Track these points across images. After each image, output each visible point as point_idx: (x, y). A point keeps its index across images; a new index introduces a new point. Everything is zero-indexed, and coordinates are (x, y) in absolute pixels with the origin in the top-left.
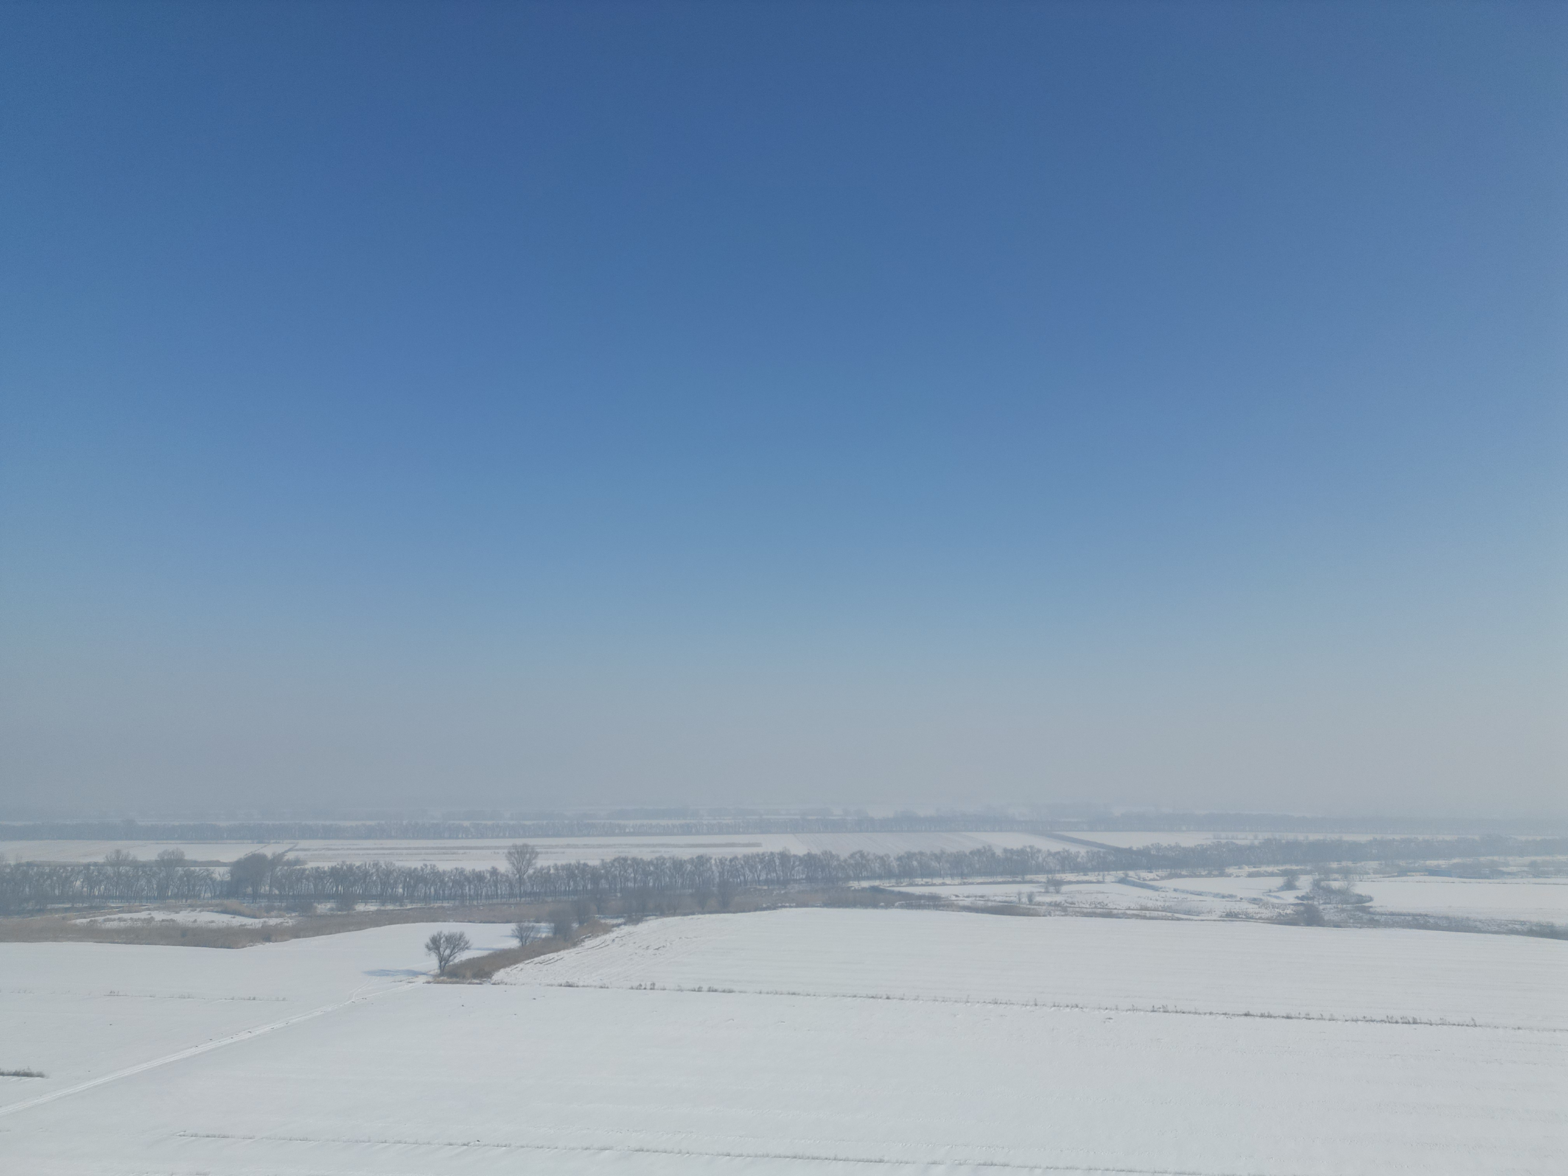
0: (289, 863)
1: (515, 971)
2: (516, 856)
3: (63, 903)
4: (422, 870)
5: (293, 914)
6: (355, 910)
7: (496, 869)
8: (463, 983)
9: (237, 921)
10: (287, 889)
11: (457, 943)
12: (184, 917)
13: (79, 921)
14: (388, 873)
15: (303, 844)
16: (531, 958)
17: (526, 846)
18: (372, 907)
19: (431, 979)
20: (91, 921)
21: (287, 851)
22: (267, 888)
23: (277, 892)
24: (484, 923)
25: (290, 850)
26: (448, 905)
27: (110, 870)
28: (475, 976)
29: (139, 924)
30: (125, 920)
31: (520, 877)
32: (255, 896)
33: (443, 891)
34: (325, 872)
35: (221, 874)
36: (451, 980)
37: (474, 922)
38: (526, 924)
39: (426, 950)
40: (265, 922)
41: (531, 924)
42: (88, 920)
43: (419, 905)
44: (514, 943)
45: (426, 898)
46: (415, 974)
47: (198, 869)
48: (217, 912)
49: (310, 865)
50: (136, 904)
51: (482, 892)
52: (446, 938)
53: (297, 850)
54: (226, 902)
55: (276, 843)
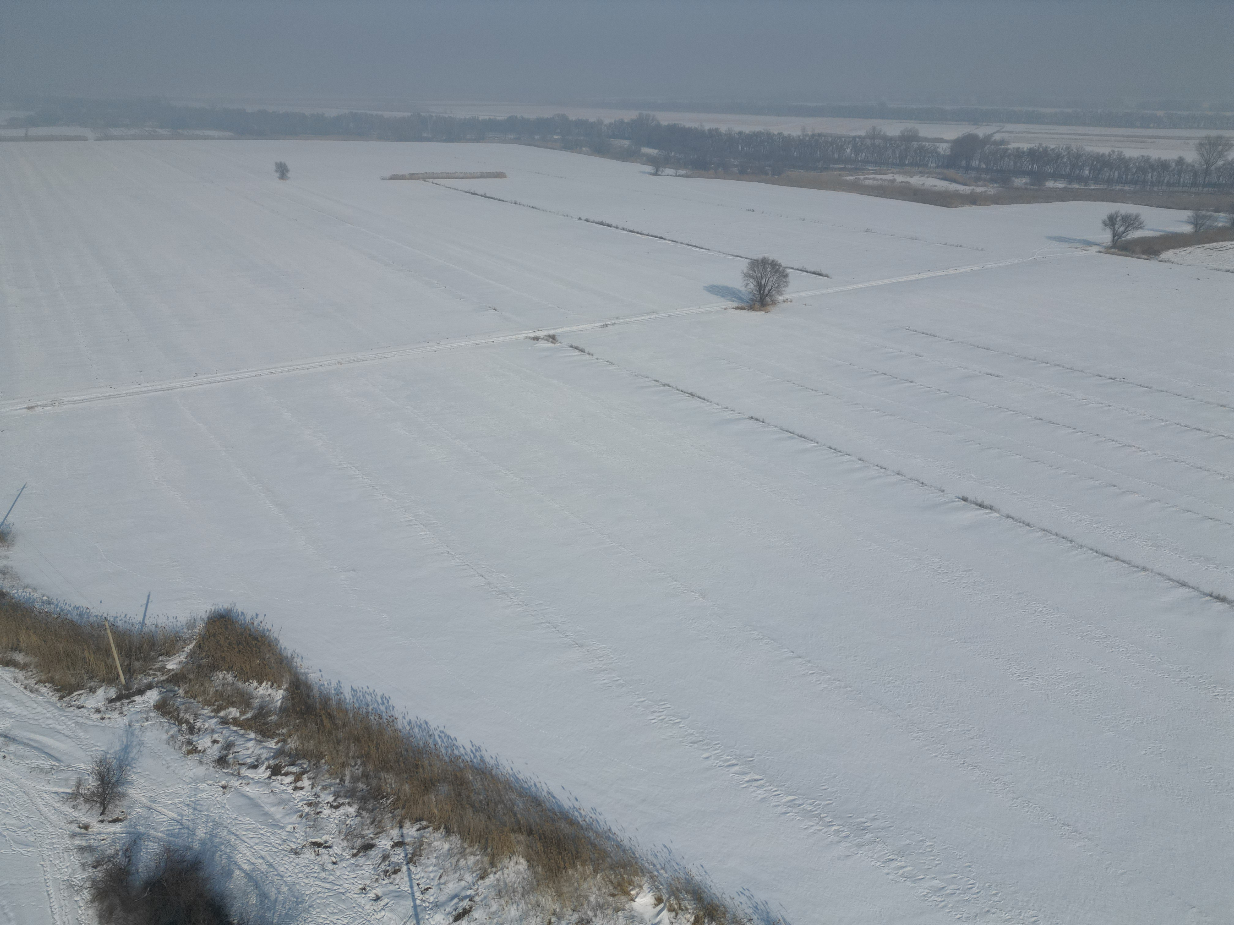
0: (996, 143)
1: (1183, 253)
2: (1207, 147)
3: (839, 164)
4: (1110, 155)
5: (995, 185)
6: (1045, 186)
7: (1183, 159)
8: (1132, 257)
9: (953, 187)
10: (992, 165)
11: (1132, 222)
12: (916, 181)
13: (849, 178)
14: (1078, 156)
15: (1009, 127)
16: (1202, 244)
17: (1219, 138)
18: (1060, 185)
19: (1102, 250)
20: (856, 178)
21: (994, 133)
22: (977, 163)
23: (984, 166)
24: (1161, 207)
25: (998, 132)
26: (1129, 188)
27: (868, 142)
28: (1144, 252)
29: (886, 183)
30: (877, 180)
31: (1207, 168)
32: (968, 168)
33: (1127, 175)
34: (1023, 153)
35: (944, 149)
36: (1120, 253)
37: (1151, 206)
38: (1204, 213)
39: (1102, 225)
40: (973, 189)
41: (1209, 213)
42: (854, 177)
43: (1102, 187)
44: (1188, 229)
45: (1109, 181)
46: (1090, 244)
47: (927, 144)
48: (938, 179)
49: (1013, 146)
50: (885, 168)
51: (1164, 180)
52: (1122, 217)
53: (1003, 132)
54: (946, 171)
55: (987, 125)
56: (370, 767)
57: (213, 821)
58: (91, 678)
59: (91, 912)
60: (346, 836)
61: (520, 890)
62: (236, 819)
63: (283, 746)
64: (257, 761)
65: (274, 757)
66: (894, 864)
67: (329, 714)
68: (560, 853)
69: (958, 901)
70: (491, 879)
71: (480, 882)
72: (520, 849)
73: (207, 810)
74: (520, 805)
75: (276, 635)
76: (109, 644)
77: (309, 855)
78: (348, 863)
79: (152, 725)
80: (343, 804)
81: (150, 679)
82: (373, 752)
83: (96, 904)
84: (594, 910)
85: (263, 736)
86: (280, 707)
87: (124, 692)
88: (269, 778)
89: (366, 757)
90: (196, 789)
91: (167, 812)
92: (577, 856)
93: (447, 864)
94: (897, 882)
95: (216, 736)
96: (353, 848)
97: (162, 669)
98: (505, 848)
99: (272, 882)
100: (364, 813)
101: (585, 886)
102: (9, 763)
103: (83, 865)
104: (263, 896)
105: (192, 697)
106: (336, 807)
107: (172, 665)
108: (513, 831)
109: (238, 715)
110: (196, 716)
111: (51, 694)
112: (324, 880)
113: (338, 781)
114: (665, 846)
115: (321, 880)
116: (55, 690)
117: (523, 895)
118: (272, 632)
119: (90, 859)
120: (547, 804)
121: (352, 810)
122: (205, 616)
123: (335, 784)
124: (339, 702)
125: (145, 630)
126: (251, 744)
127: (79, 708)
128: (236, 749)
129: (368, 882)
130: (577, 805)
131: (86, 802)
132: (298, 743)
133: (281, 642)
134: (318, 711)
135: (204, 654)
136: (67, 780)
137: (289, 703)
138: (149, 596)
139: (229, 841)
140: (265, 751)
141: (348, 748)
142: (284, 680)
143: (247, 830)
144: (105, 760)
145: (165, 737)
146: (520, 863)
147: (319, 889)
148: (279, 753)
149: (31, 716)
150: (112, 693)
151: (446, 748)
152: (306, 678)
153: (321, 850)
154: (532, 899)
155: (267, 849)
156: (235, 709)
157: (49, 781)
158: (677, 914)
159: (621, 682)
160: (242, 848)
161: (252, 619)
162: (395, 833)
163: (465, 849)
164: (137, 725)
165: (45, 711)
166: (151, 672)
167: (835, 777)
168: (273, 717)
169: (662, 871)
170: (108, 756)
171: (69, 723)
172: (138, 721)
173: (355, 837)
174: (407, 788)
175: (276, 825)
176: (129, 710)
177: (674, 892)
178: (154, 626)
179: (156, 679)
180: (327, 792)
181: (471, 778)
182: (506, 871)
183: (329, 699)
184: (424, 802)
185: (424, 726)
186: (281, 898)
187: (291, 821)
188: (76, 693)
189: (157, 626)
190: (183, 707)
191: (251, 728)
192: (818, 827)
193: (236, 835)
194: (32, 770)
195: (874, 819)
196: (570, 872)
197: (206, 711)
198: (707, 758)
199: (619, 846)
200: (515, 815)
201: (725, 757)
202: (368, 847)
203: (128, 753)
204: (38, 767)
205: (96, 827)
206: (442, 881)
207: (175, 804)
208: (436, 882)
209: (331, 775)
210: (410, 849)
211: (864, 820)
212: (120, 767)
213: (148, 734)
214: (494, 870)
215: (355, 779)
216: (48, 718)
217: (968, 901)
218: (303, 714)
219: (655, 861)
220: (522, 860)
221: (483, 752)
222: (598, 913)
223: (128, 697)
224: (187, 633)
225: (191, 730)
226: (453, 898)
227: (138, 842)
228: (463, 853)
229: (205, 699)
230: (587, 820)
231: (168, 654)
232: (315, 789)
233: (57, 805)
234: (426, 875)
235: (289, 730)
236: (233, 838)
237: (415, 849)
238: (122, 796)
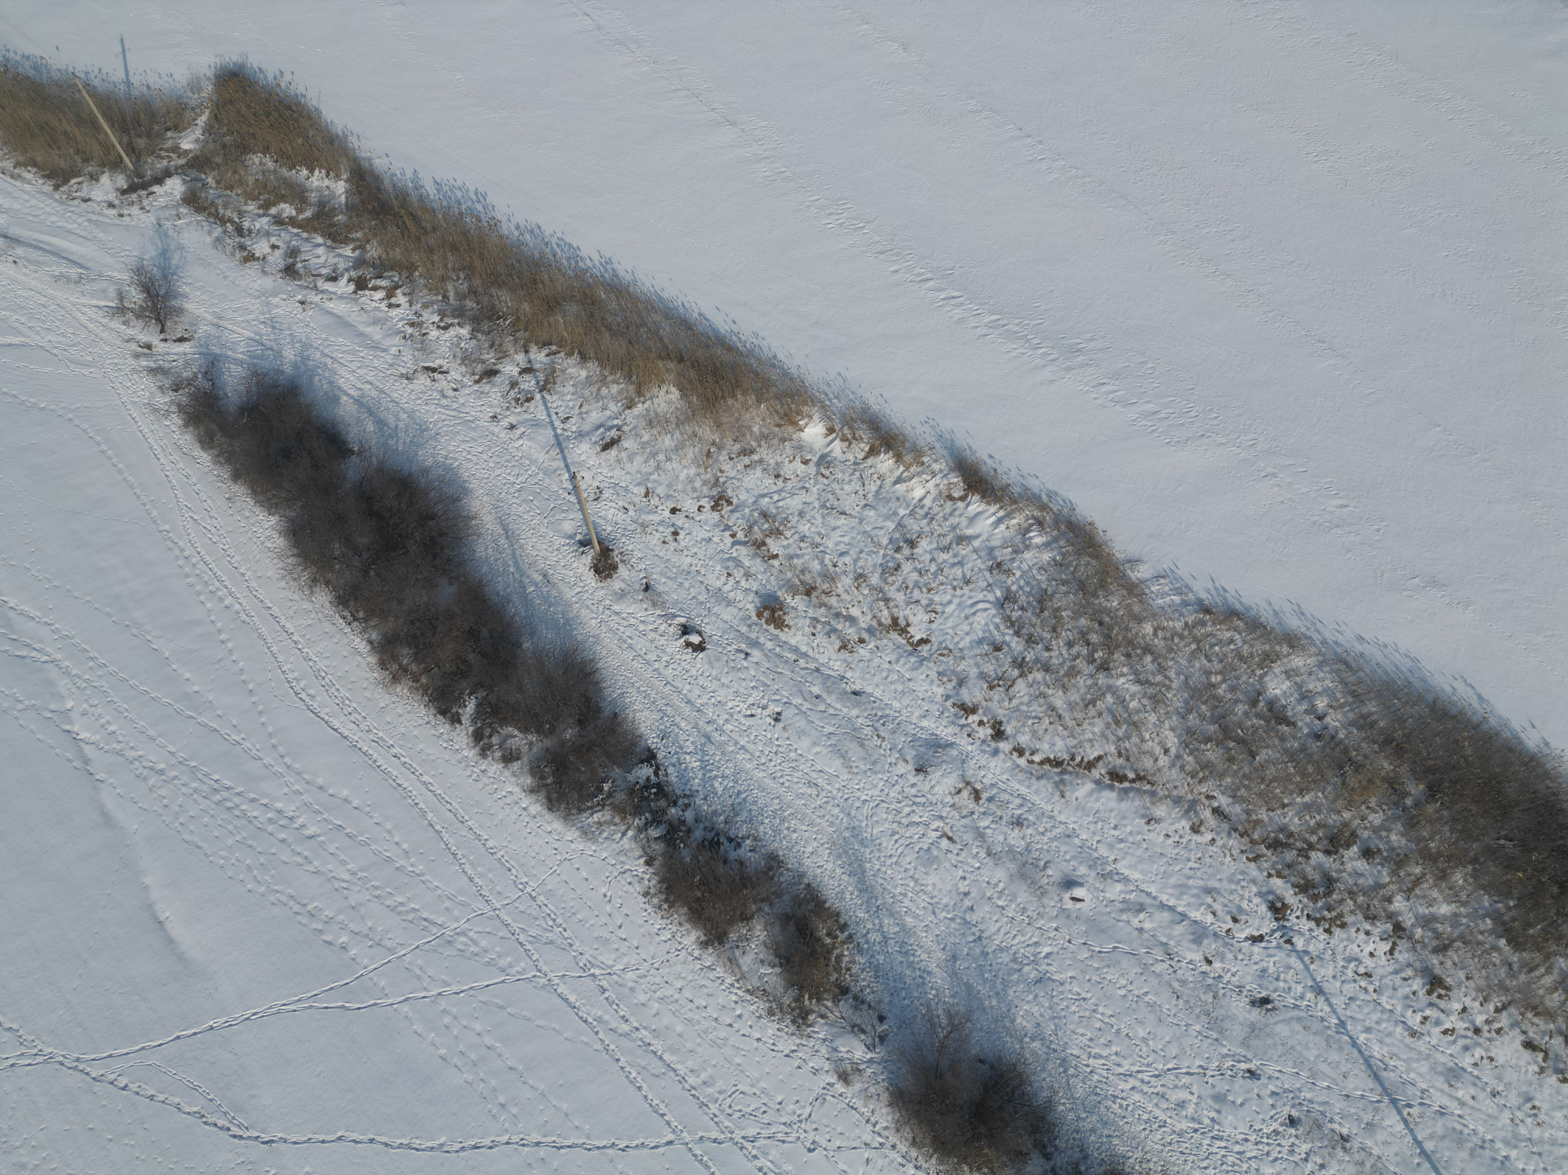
56: (477, 282)
57: (300, 341)
58: (86, 160)
59: (188, 437)
60: (463, 360)
61: (673, 420)
62: (326, 339)
63: (362, 254)
64: (334, 272)
65: (355, 268)
66: (1105, 388)
67: (412, 214)
68: (717, 382)
69: (1171, 426)
70: (639, 409)
71: (627, 412)
72: (671, 377)
73: (289, 329)
74: (666, 330)
75: (315, 103)
76: (92, 113)
77: (423, 380)
78: (471, 389)
79: (188, 224)
80: (452, 325)
81: (165, 162)
82: (477, 263)
83: (191, 429)
84: (757, 440)
85: (334, 240)
86: (346, 204)
87: (136, 180)
88: (355, 292)
89: (469, 270)
90: (268, 304)
91: (240, 331)
92: (736, 385)
93: (587, 393)
94: (1104, 407)
95: (273, 240)
96: (473, 374)
97: (176, 149)
98: (653, 376)
99: (388, 409)
100: (479, 335)
101: (748, 416)
102: (24, 270)
103: (161, 388)
104: (381, 423)
105: (227, 188)
106: (445, 328)
107: (188, 143)
108: (660, 357)
109: (294, 213)
110: (241, 214)
111: (41, 181)
112: (446, 407)
113: (440, 298)
114: (840, 374)
115: (443, 407)
116: (44, 176)
117: (677, 425)
118: (308, 98)
119: (167, 383)
120: (700, 327)
121: (464, 332)
122: (210, 73)
123: (438, 301)
124: (421, 198)
125: (135, 93)
126: (321, 251)
127: (86, 200)
128: (303, 257)
129: (498, 410)
130: (735, 328)
131: (137, 318)
132: (380, 251)
133: (324, 112)
134: (396, 210)
135: (225, 129)
136: (104, 291)
137: (357, 200)
138: (122, 40)
139: (325, 365)
140: (341, 260)
141: (445, 257)
142: (342, 167)
143: (344, 352)
144: (143, 267)
145: (209, 240)
146: (671, 393)
147: (444, 417)
148: (360, 263)
149: (25, 211)
150: (122, 182)
151: (568, 259)
152: (371, 165)
153: (436, 376)
154: (688, 429)
155: (372, 373)
156: (287, 205)
157: (82, 292)
158: (850, 444)
159: (788, 174)
160: (343, 372)
161: (275, 78)
162: (520, 358)
163: (606, 377)
164: (168, 224)
165: (42, 205)
166: (163, 154)
167: (1052, 291)
168: (340, 217)
169: (835, 401)
170: (145, 262)
171: (80, 220)
172: (167, 219)
173: (474, 361)
174: (526, 307)
175: (375, 347)
176: (150, 204)
177: (849, 422)
178: (145, 88)
179: (172, 163)
180: (430, 310)
181: (603, 296)
182: (656, 401)
183: (408, 195)
184: (549, 324)
185: (536, 231)
186: (401, 425)
187: (393, 343)
188: (73, 181)
189: (148, 87)
190: (219, 202)
191: (315, 230)
192: (1022, 351)
193: (332, 358)
194: (58, 278)
195: (1092, 339)
196: (730, 402)
197: (251, 208)
198: (896, 271)
199: (786, 374)
200: (661, 340)
201: (918, 270)
202: (491, 373)
203: (169, 259)
204: (62, 275)
205: (160, 347)
206: (584, 410)
207: (247, 321)
208: (577, 411)
209: (430, 290)
210: (541, 376)
211: (1079, 341)
212: (165, 277)
213: (186, 235)
214: (642, 399)
215: (461, 297)
216: (50, 214)
217: (1182, 425)
218: (378, 214)
219: (827, 390)
220: (673, 389)
221: (616, 266)
222: (763, 443)
223: (145, 186)
224: (193, 99)
225: (239, 230)
226: (598, 427)
227: (216, 363)
228: (603, 381)
229: (245, 191)
230: (748, 345)
231: (176, 128)
232: (414, 307)
233: (104, 321)
234: (564, 404)
235: (365, 234)
236: (329, 361)
237: (547, 376)
238: (180, 311)
